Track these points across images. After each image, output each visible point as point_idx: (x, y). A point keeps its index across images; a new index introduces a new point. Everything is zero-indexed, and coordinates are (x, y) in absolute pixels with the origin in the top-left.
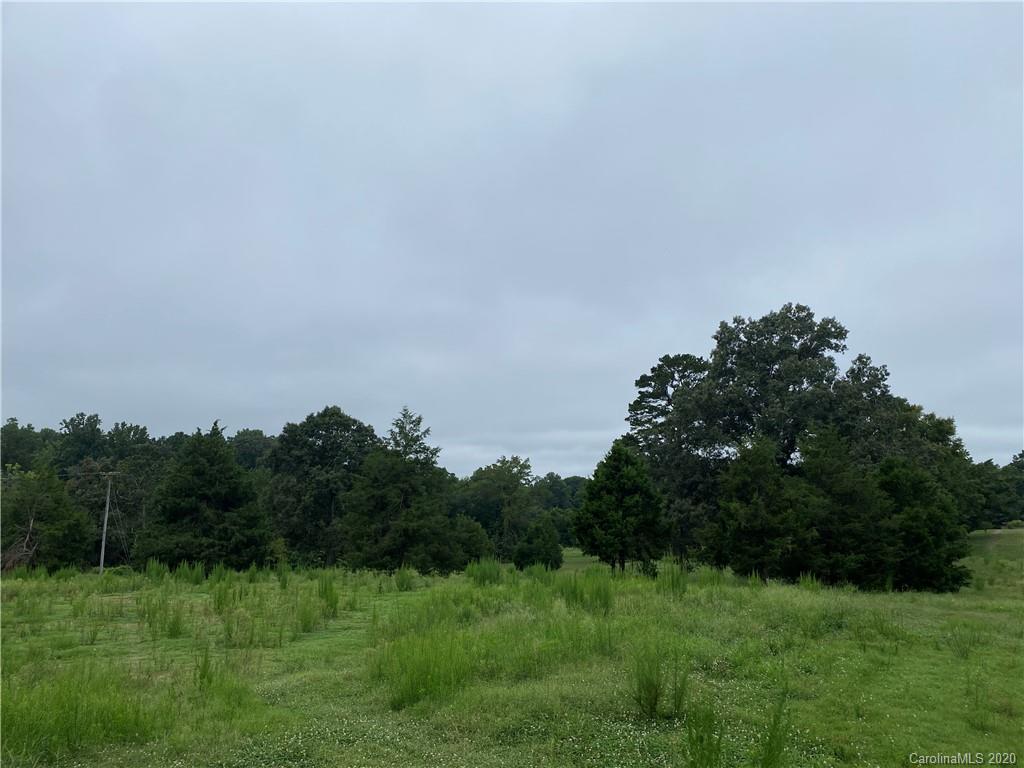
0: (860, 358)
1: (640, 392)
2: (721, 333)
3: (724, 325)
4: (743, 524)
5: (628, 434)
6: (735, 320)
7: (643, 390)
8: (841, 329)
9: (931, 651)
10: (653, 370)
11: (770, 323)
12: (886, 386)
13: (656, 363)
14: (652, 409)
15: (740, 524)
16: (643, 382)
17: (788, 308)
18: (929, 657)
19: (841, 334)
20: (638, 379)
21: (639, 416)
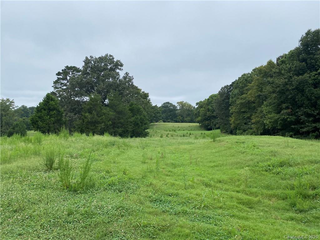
0: (126, 73)
1: (57, 78)
2: (86, 60)
3: (87, 58)
4: (89, 120)
5: (53, 91)
6: (90, 57)
7: (59, 77)
8: (122, 64)
9: (136, 149)
10: (63, 70)
11: (101, 59)
12: (133, 82)
13: (64, 68)
14: (62, 84)
15: (88, 120)
16: (59, 74)
17: (107, 55)
18: (135, 150)
19: (122, 65)
20: (57, 73)
21: (57, 86)
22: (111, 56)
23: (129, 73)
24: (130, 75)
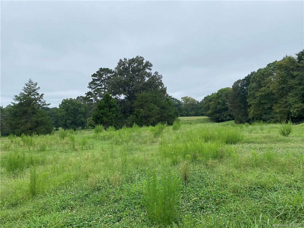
0: (156, 72)
3: (121, 60)
6: (124, 59)
7: (94, 78)
11: (132, 61)
13: (98, 70)
14: (96, 84)
16: (94, 75)
17: (137, 57)
19: (151, 65)
21: (92, 86)
22: (141, 57)
23: (158, 73)
24: (159, 74)
